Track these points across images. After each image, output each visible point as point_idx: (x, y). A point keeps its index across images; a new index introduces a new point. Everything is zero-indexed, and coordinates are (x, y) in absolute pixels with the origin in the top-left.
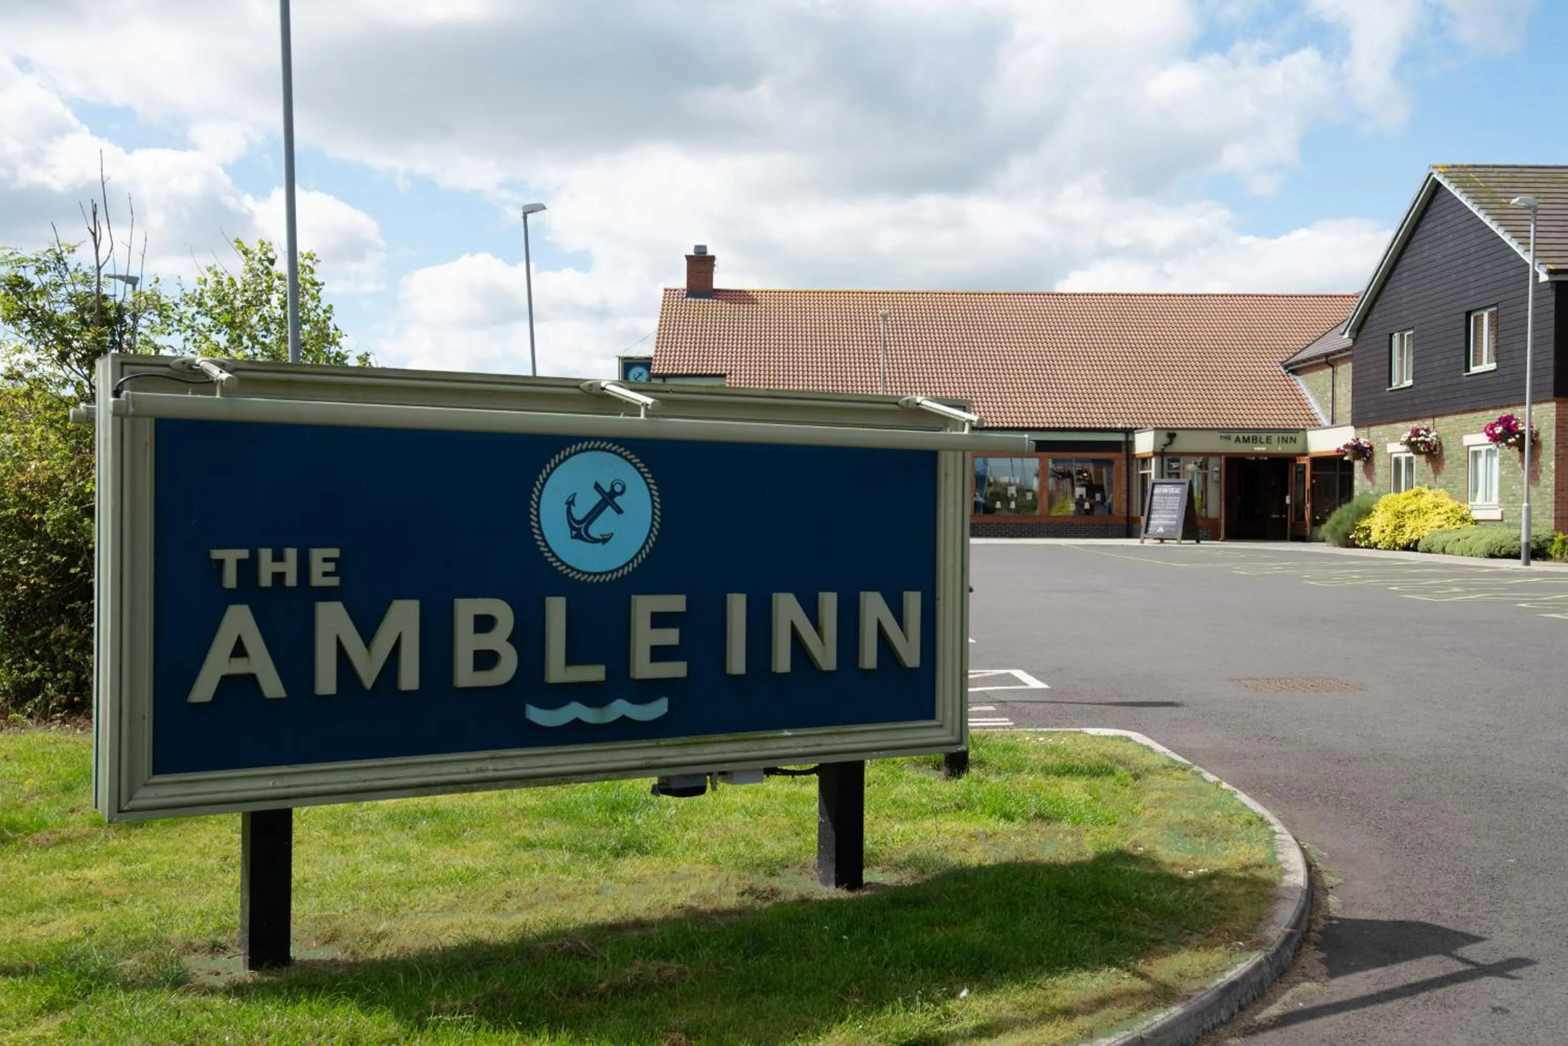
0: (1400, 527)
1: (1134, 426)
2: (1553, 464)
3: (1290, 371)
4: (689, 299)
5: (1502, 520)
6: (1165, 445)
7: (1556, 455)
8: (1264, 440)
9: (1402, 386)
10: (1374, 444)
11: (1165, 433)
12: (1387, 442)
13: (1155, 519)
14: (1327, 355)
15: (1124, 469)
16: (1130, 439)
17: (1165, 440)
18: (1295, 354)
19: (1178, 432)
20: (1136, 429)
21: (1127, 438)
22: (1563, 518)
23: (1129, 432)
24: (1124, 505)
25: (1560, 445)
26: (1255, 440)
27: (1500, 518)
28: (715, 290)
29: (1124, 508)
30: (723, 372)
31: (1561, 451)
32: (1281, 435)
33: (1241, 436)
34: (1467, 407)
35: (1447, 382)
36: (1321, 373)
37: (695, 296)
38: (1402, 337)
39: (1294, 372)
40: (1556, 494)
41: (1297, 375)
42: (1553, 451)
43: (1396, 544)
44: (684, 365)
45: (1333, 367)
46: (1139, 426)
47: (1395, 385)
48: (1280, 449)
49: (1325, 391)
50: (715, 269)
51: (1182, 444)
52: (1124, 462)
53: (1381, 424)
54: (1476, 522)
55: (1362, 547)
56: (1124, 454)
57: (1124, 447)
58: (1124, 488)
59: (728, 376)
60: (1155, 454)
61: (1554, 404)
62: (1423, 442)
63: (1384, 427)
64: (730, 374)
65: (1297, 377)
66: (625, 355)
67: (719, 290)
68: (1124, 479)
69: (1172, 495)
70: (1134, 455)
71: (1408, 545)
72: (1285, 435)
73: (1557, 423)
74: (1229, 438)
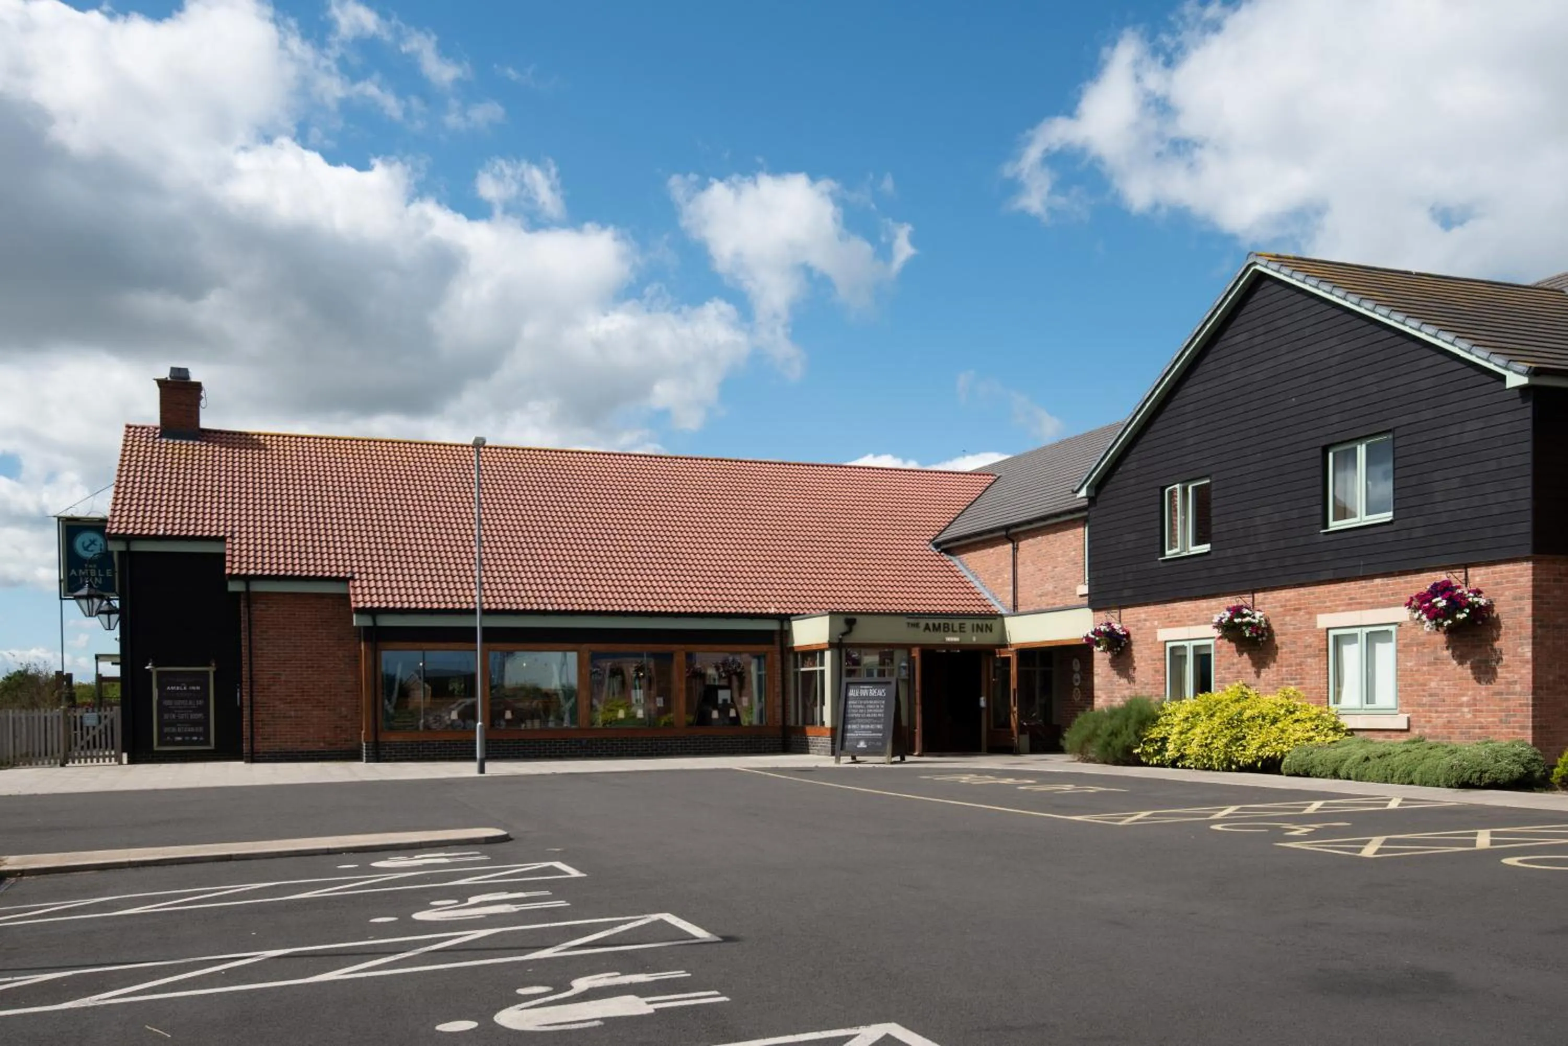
0: (1238, 739)
1: (789, 612)
2: (1527, 651)
3: (943, 550)
4: (164, 440)
5: (1408, 730)
6: (844, 634)
7: (1534, 638)
8: (956, 628)
9: (1185, 554)
10: (1132, 630)
11: (842, 618)
12: (1157, 627)
13: (852, 731)
14: (1007, 528)
15: (778, 665)
16: (786, 628)
17: (843, 627)
18: (941, 532)
19: (858, 618)
20: (792, 614)
21: (782, 626)
22: (1541, 727)
23: (785, 619)
24: (779, 711)
25: (1537, 624)
26: (947, 629)
27: (1405, 727)
28: (204, 430)
29: (779, 716)
30: (222, 534)
31: (1539, 631)
32: (976, 622)
33: (931, 622)
34: (1329, 575)
35: (1282, 544)
36: (991, 550)
37: (175, 437)
38: (1185, 490)
39: (948, 551)
40: (1533, 694)
41: (952, 555)
42: (1529, 631)
43: (1231, 762)
44: (158, 524)
45: (1013, 542)
46: (795, 612)
47: (1169, 553)
48: (974, 639)
49: (999, 573)
50: (203, 402)
51: (864, 632)
52: (778, 657)
53: (1146, 604)
54: (1351, 732)
55: (1153, 765)
56: (777, 647)
57: (777, 638)
58: (778, 689)
59: (229, 540)
60: (831, 645)
61: (1528, 566)
62: (1249, 624)
63: (1151, 608)
64: (232, 537)
65: (952, 558)
66: (68, 514)
67: (209, 431)
68: (778, 678)
69: (873, 698)
70: (793, 648)
71: (1255, 763)
72: (980, 622)
73: (1534, 591)
74: (917, 625)
